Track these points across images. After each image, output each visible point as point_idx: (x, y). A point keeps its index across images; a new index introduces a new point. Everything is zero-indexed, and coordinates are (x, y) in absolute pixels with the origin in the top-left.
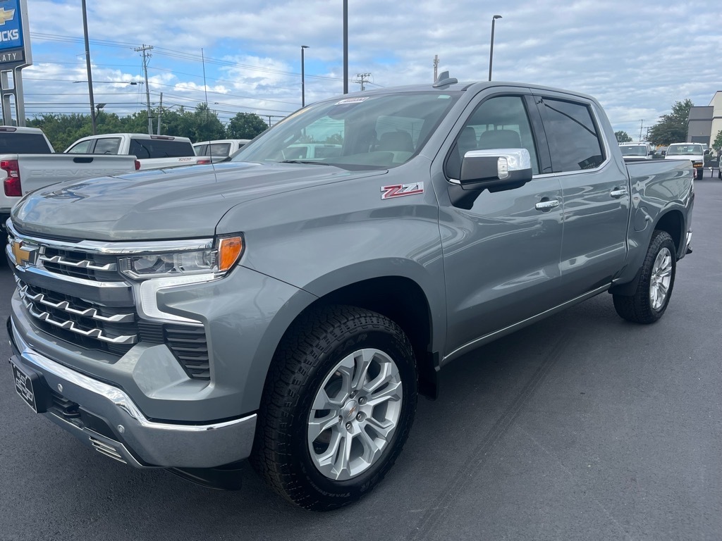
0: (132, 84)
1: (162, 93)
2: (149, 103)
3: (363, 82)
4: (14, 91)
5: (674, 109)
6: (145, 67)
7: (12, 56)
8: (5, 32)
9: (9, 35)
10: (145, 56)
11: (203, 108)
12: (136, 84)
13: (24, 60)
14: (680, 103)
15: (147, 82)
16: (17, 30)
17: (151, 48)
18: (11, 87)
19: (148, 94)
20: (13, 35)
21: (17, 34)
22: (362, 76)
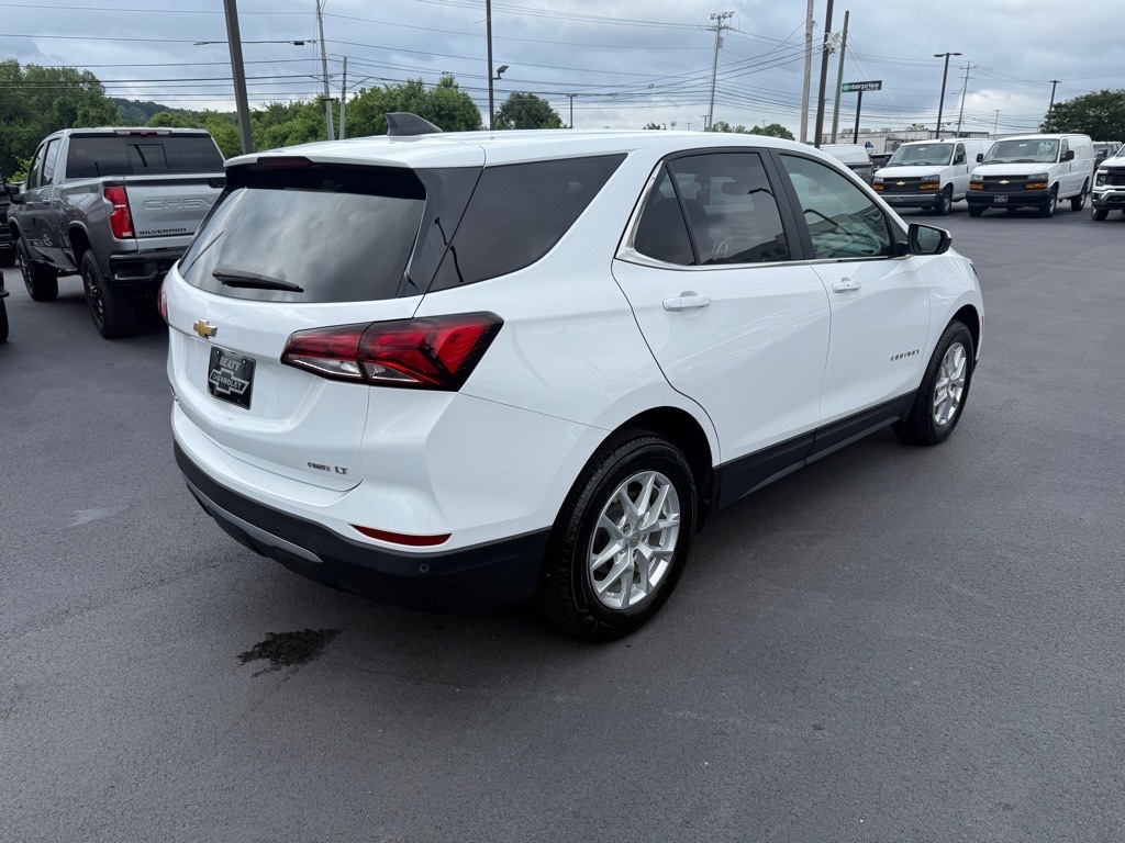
0: (297, 43)
1: (345, 58)
2: (325, 75)
3: (720, 29)
6: (320, 14)
11: (448, 84)
12: (302, 43)
15: (322, 40)
19: (324, 61)
22: (719, 18)
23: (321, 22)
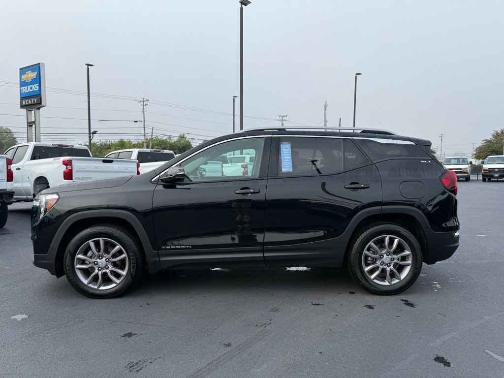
0: (135, 122)
2: (145, 133)
3: (282, 120)
4: (34, 122)
5: (493, 136)
6: (144, 112)
7: (34, 101)
8: (31, 86)
9: (33, 87)
10: (144, 105)
11: (182, 137)
12: (137, 122)
13: (41, 103)
14: (497, 132)
15: (144, 121)
16: (37, 85)
17: (147, 100)
18: (33, 120)
19: (144, 128)
20: (35, 87)
21: (38, 87)
22: (282, 117)
23: (144, 114)
